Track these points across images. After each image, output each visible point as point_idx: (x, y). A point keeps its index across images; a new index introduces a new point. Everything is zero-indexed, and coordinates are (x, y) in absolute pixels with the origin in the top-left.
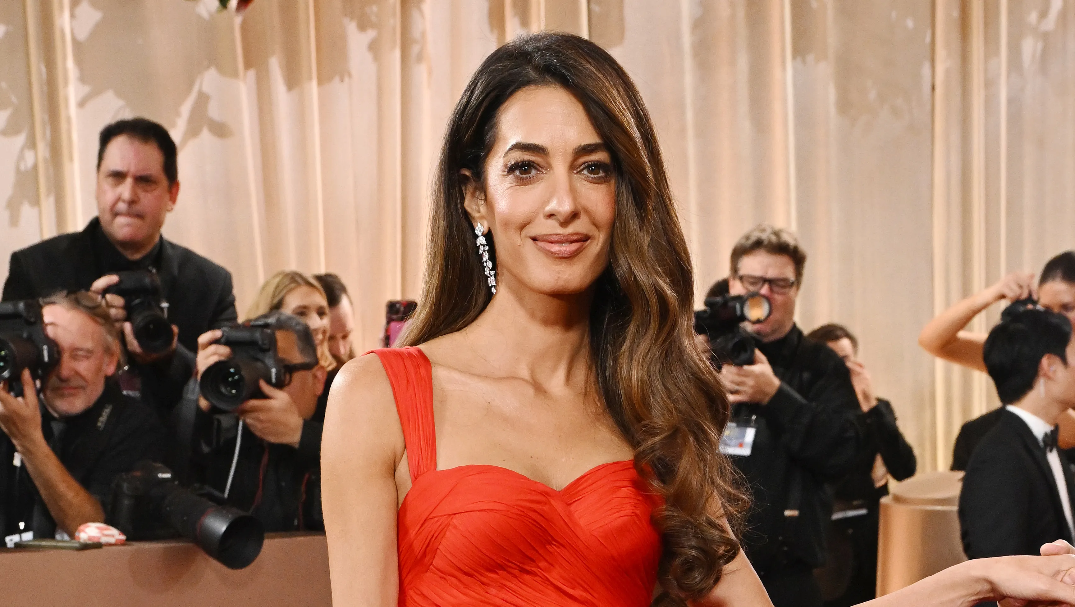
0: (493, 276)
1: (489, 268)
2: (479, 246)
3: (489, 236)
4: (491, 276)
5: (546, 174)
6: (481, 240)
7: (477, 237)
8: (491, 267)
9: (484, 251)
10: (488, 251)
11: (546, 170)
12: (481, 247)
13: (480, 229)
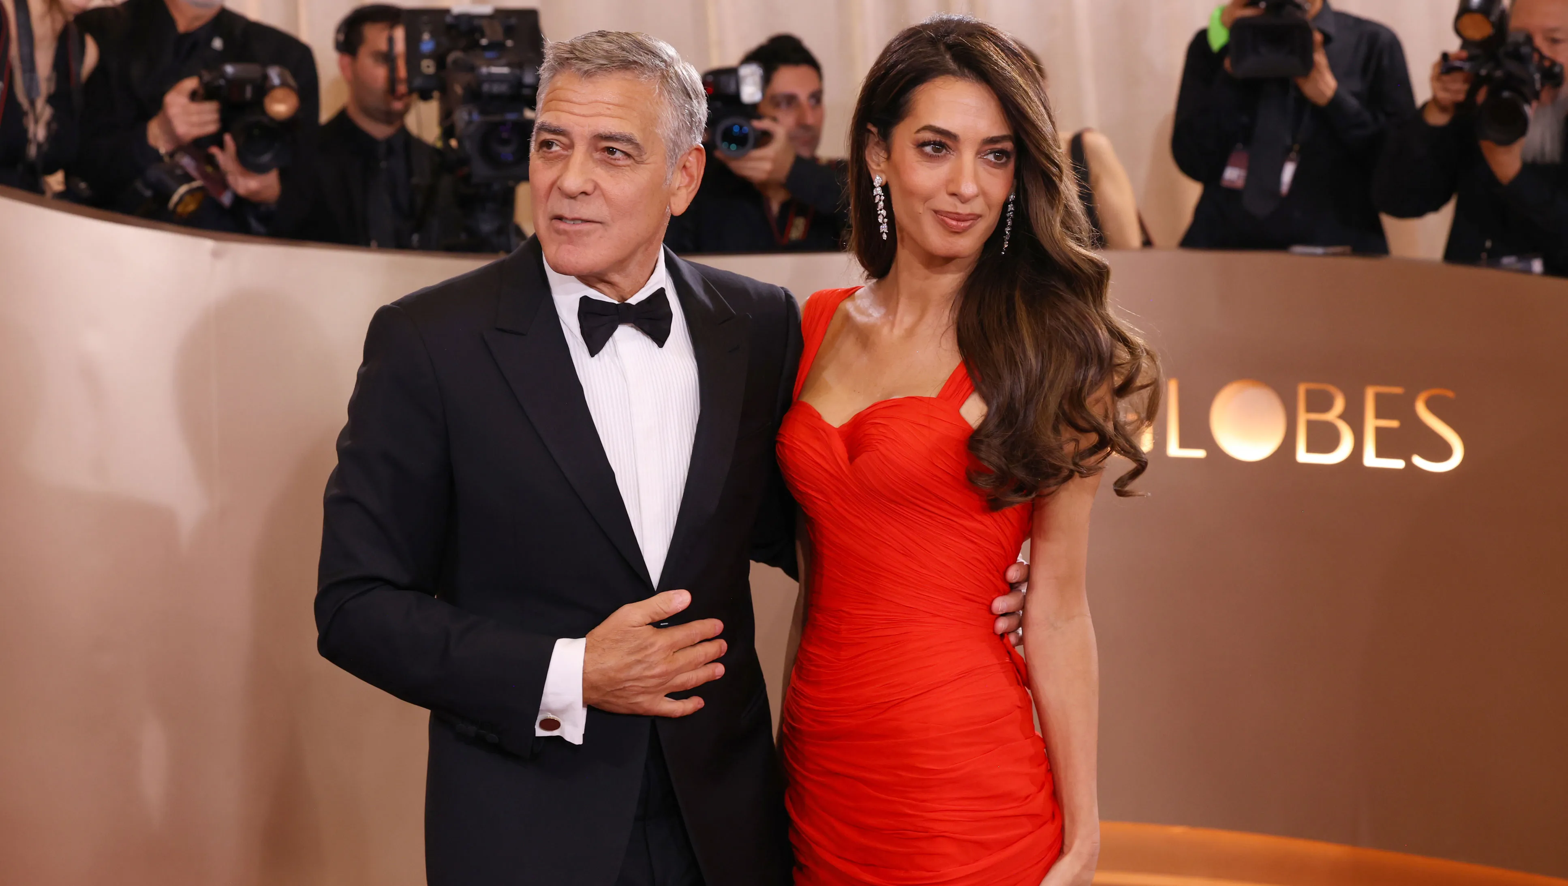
0: (885, 224)
1: (883, 215)
2: (876, 196)
3: (885, 188)
4: (884, 223)
5: (953, 155)
6: (878, 191)
7: (874, 187)
8: (885, 214)
9: (880, 200)
10: (884, 201)
11: (953, 151)
12: (878, 197)
13: (878, 180)
